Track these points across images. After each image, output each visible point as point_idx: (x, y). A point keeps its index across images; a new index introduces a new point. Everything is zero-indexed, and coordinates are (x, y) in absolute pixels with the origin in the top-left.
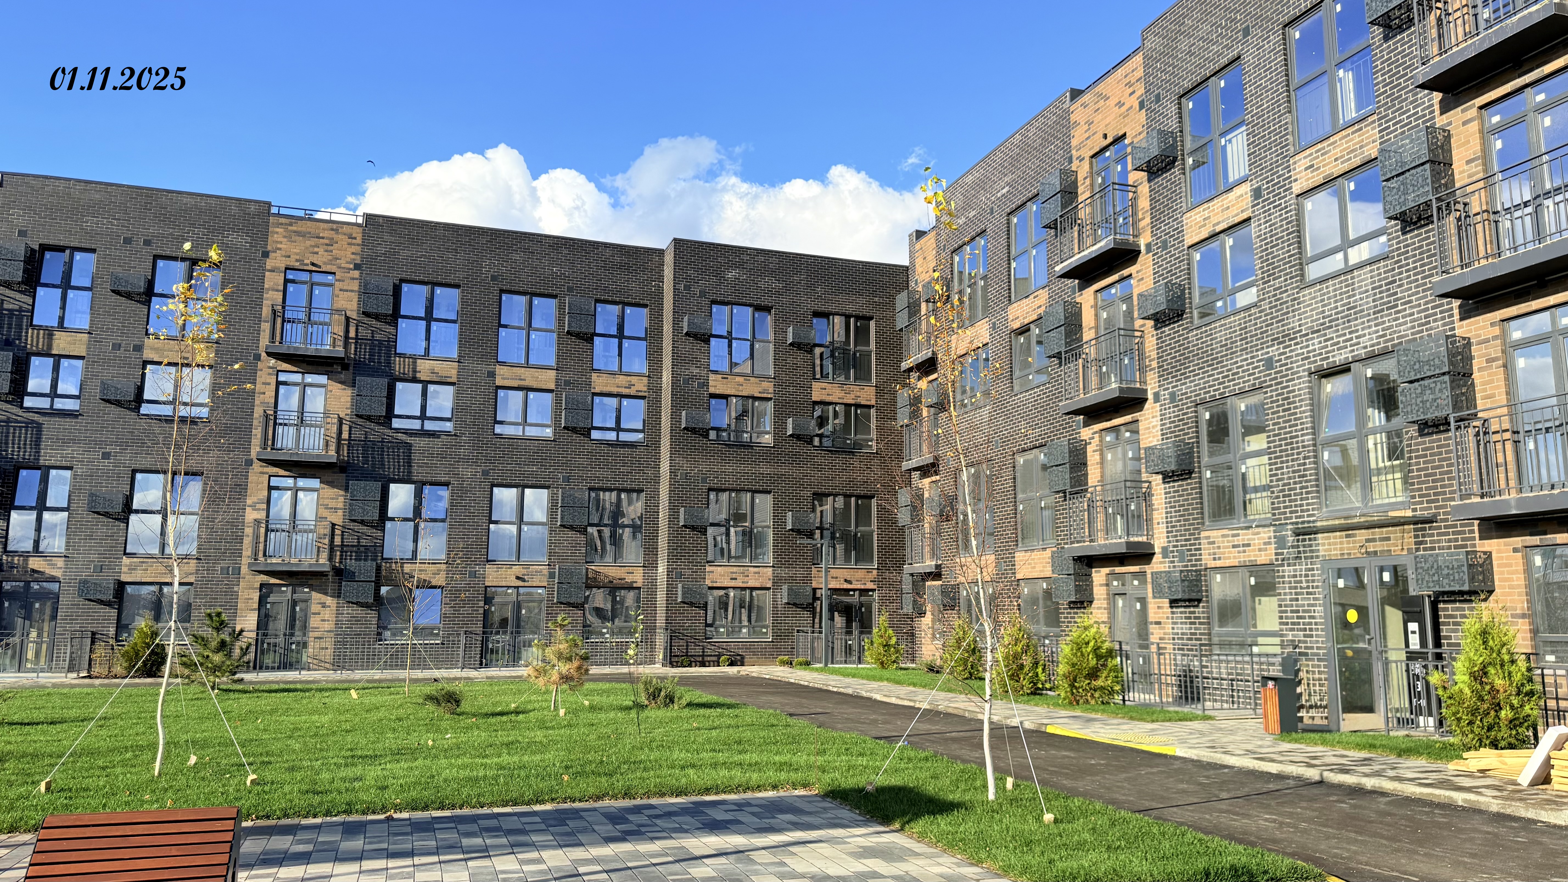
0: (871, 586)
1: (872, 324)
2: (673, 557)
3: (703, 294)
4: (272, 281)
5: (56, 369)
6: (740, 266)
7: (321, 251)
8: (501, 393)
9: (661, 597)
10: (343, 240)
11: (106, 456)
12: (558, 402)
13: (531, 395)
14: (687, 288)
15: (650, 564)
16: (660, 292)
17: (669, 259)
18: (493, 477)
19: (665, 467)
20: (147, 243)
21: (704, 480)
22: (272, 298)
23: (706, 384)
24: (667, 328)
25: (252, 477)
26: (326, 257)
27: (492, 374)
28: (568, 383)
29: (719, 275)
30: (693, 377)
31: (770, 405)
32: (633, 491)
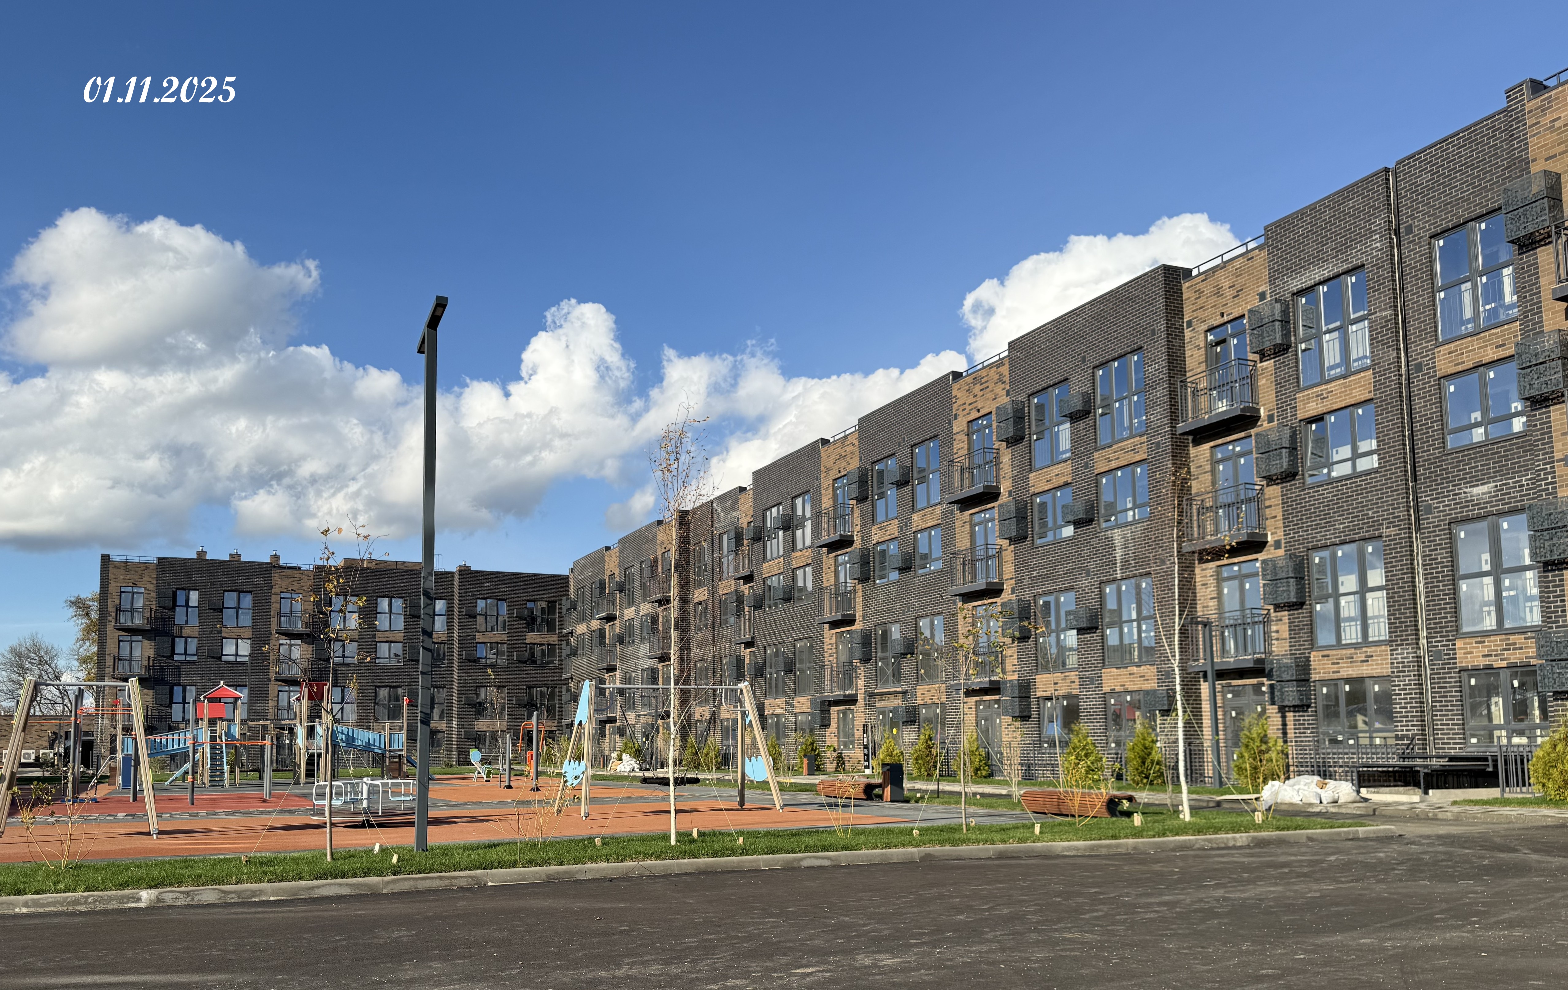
0: (554, 729)
1: (557, 604)
2: (460, 718)
3: (473, 595)
4: (274, 598)
5: (186, 642)
6: (491, 580)
7: (295, 584)
8: (378, 644)
9: (454, 736)
10: (305, 578)
11: (209, 680)
12: (405, 647)
13: (392, 645)
14: (466, 593)
15: (450, 721)
16: (453, 594)
17: (456, 577)
18: (377, 683)
19: (456, 676)
20: (221, 585)
21: (474, 682)
22: (275, 607)
23: (475, 637)
24: (456, 610)
25: (270, 687)
26: (299, 586)
27: (374, 636)
28: (409, 638)
29: (481, 586)
30: (468, 635)
31: (506, 646)
32: (441, 687)
